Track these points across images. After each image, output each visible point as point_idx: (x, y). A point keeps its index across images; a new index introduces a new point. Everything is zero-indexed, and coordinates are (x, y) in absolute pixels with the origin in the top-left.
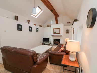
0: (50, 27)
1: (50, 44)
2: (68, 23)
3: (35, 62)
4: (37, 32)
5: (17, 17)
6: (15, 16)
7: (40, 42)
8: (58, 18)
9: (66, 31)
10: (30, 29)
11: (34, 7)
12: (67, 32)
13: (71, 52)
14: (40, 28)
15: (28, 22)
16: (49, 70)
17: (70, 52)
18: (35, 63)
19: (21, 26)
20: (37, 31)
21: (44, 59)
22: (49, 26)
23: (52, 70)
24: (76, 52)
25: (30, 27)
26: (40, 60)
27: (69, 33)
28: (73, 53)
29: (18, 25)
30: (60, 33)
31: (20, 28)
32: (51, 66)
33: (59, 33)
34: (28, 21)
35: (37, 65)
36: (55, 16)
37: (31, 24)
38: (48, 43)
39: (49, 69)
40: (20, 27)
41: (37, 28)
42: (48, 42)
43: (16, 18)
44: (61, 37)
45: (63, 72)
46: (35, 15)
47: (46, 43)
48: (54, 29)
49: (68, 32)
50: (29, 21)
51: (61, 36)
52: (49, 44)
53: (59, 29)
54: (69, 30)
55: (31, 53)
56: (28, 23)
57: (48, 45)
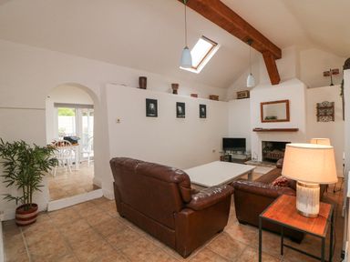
0: (248, 97)
1: (250, 159)
2: (326, 74)
3: (186, 201)
4: (201, 117)
5: (145, 79)
6: (141, 78)
7: (214, 151)
8: (277, 61)
9: (319, 107)
10: (181, 110)
11: (186, 48)
12: (322, 112)
13: (300, 184)
14: (210, 104)
15: (175, 88)
16: (232, 239)
17: (298, 186)
18: (185, 204)
19: (155, 102)
20: (203, 114)
21: (214, 199)
22: (244, 95)
23: (244, 241)
24: (321, 186)
25: (178, 104)
26: (199, 199)
27: (332, 115)
28: (306, 186)
29: (149, 102)
30: (288, 120)
31: (151, 108)
32: (241, 229)
33: (285, 118)
34: (173, 85)
35: (191, 212)
36: (264, 57)
37: (183, 96)
38: (243, 157)
39: (232, 235)
40: (152, 106)
41: (203, 107)
42: (243, 154)
43: (143, 83)
44: (294, 134)
45: (282, 254)
46: (194, 65)
47: (234, 156)
48: (262, 104)
49: (325, 111)
50: (177, 85)
51: (296, 130)
52: (246, 160)
53: (285, 104)
54: (333, 103)
55: (175, 175)
56: (175, 92)
57: (242, 162)
